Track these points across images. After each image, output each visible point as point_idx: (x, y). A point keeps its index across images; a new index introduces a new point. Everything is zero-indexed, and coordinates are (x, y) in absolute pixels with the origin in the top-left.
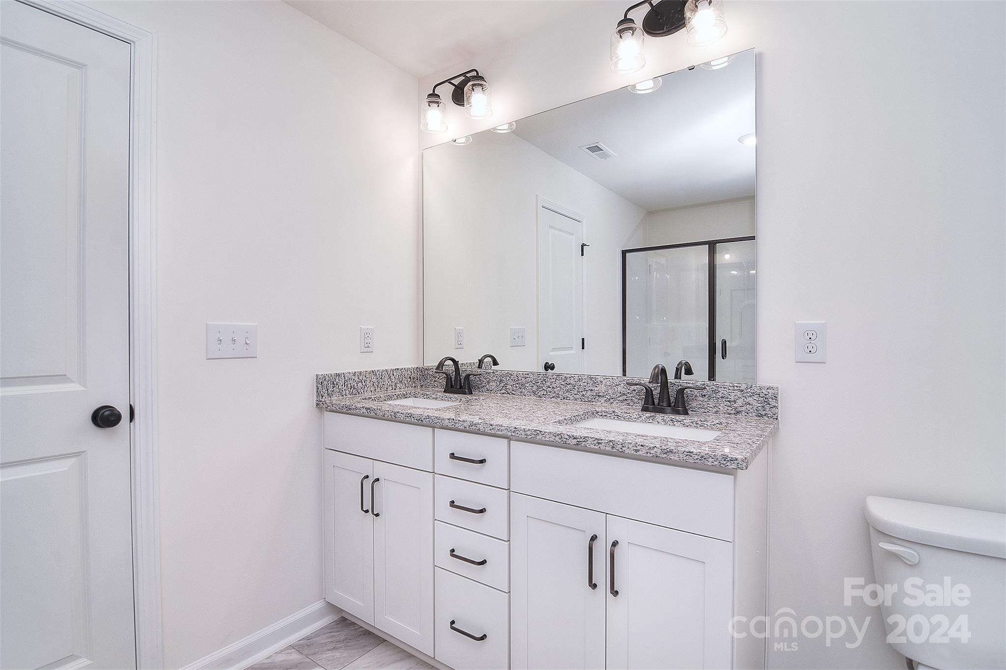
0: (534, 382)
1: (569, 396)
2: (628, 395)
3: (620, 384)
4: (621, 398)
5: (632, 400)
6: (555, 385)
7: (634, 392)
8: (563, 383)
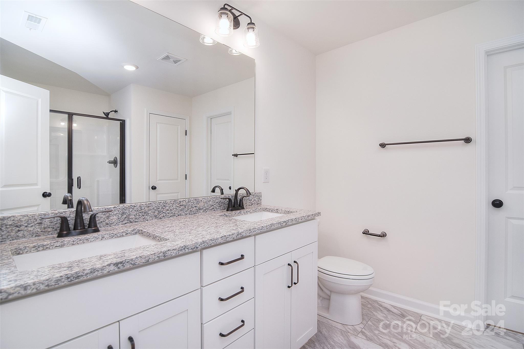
0: (156, 209)
1: (182, 213)
2: (214, 205)
3: (211, 200)
4: (211, 208)
5: (216, 208)
6: (172, 208)
7: (217, 203)
8: (178, 206)
